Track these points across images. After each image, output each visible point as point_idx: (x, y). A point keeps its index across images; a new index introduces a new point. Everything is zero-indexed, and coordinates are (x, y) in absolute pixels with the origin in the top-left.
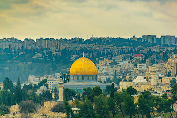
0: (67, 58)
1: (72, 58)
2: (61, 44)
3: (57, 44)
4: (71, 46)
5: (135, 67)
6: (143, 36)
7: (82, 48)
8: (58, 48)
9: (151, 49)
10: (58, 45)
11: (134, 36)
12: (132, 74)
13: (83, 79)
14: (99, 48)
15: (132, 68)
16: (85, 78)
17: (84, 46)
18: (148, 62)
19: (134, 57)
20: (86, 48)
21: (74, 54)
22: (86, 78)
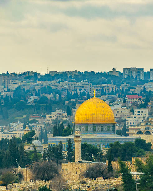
0: (21, 101)
1: (29, 102)
2: (11, 80)
3: (3, 80)
4: (26, 83)
5: (131, 113)
6: (125, 69)
7: (43, 86)
8: (6, 86)
9: (146, 88)
10: (6, 82)
11: (114, 69)
12: (149, 123)
13: (94, 130)
14: (69, 86)
15: (126, 115)
16: (97, 129)
17: (46, 83)
18: (150, 106)
19: (128, 98)
20: (49, 87)
21: (32, 95)
22: (99, 129)
